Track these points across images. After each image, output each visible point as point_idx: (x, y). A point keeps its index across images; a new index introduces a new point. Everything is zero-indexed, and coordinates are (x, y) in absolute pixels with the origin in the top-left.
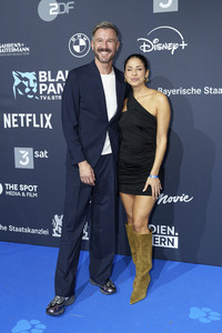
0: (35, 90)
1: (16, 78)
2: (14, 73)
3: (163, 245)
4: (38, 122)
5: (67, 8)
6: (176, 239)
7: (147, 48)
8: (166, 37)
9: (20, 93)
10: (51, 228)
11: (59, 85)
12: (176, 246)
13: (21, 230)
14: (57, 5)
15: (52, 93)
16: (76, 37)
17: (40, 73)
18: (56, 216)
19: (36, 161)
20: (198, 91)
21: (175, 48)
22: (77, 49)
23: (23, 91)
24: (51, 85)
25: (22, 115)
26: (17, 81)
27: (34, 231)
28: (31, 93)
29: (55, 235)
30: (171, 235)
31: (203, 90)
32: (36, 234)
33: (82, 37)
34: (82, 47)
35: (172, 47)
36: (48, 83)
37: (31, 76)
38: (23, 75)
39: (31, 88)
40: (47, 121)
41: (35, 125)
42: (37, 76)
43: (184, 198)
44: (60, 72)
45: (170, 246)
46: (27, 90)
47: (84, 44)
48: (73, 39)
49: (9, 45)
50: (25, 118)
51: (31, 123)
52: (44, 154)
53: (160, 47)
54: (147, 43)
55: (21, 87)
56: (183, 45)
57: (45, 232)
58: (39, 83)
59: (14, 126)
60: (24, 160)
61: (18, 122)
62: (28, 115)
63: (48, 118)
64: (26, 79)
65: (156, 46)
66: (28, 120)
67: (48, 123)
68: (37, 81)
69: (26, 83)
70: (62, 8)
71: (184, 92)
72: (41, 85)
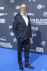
0: (35, 23)
1: (31, 20)
2: (30, 19)
4: (35, 29)
5: (43, 7)
10: (35, 50)
11: (40, 22)
14: (41, 6)
18: (37, 47)
23: (32, 23)
24: (38, 22)
29: (36, 51)
32: (32, 51)
36: (38, 21)
37: (34, 20)
38: (32, 19)
41: (34, 29)
44: (41, 19)
46: (33, 22)
47: (46, 14)
48: (44, 13)
49: (30, 13)
50: (32, 28)
51: (33, 29)
52: (35, 35)
57: (34, 50)
62: (33, 27)
63: (37, 28)
64: (33, 20)
66: (33, 28)
69: (33, 21)
70: (42, 7)
72: (36, 22)
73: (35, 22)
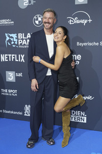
0: (16, 43)
2: (6, 34)
3: (79, 121)
6: (85, 118)
7: (72, 22)
8: (81, 17)
9: (9, 44)
11: (28, 40)
12: (85, 122)
13: (9, 112)
14: (27, 1)
15: (25, 45)
16: (37, 17)
17: (19, 34)
18: (26, 106)
19: (17, 78)
20: (97, 44)
21: (85, 22)
22: (37, 22)
24: (24, 40)
25: (10, 55)
26: (8, 38)
27: (15, 113)
28: (14, 44)
29: (25, 115)
30: (83, 116)
31: (99, 43)
32: (16, 114)
33: (40, 16)
34: (39, 22)
35: (84, 22)
36: (22, 39)
37: (14, 36)
38: (11, 35)
39: (15, 42)
40: (22, 58)
41: (16, 60)
42: (17, 36)
43: (89, 98)
44: (29, 34)
45: (82, 121)
46: (13, 43)
48: (35, 18)
49: (4, 20)
50: (11, 57)
51: (14, 59)
52: (20, 75)
53: (78, 22)
54: (72, 20)
55: (10, 41)
56: (90, 21)
57: (21, 113)
58: (18, 39)
59: (6, 60)
60: (11, 78)
61: (8, 59)
62: (13, 55)
63: (23, 57)
65: (76, 21)
66: (13, 58)
67: (23, 59)
68: (17, 38)
69: (12, 39)
70: (30, 2)
71: (90, 44)
72: (19, 40)
73: (18, 42)
